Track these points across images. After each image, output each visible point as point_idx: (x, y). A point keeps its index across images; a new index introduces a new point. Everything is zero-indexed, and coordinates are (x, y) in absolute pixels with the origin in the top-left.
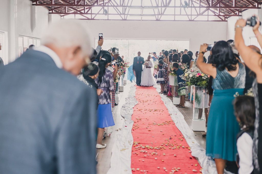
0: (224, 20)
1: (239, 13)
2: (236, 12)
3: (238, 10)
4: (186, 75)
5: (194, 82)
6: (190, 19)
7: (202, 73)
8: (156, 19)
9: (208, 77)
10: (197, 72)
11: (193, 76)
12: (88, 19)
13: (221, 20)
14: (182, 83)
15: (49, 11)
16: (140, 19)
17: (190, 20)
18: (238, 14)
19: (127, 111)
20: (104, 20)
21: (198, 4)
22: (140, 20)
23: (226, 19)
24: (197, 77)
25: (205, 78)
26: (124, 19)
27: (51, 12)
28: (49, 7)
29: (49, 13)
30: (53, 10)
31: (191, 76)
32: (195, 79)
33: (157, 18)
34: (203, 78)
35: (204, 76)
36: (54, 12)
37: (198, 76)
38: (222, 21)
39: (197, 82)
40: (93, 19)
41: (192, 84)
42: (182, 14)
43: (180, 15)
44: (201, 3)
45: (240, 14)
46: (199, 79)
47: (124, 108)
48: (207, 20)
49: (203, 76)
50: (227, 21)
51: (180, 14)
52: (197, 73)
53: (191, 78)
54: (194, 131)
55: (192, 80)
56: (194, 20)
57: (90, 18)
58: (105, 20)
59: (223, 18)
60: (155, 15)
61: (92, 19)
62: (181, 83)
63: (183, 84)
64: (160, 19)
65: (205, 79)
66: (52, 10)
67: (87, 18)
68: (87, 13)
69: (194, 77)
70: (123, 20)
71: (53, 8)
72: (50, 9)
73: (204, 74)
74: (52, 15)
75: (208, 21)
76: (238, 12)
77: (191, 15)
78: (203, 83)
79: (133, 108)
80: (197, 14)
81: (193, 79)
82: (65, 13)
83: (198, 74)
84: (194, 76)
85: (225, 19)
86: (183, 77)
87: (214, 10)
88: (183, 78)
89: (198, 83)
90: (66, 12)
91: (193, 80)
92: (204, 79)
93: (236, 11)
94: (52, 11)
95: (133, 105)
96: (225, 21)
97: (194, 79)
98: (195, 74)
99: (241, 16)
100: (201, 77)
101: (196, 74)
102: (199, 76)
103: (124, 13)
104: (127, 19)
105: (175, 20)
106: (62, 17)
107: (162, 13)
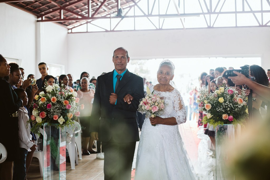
6: (261, 24)
8: (207, 27)
12: (107, 31)
15: (38, 17)
17: (260, 26)
20: (128, 31)
26: (158, 28)
27: (40, 19)
28: (38, 13)
29: (38, 21)
30: (44, 17)
33: (209, 25)
36: (44, 19)
40: (113, 31)
42: (245, 10)
43: (244, 12)
51: (242, 10)
56: (268, 25)
57: (109, 30)
58: (131, 31)
61: (111, 31)
64: (214, 26)
66: (42, 16)
67: (105, 30)
70: (157, 29)
71: (43, 13)
72: (39, 15)
74: (41, 23)
77: (262, 11)
82: (60, 19)
94: (42, 18)
103: (150, 13)
104: (163, 28)
105: (236, 27)
106: (70, 31)
107: (213, 11)
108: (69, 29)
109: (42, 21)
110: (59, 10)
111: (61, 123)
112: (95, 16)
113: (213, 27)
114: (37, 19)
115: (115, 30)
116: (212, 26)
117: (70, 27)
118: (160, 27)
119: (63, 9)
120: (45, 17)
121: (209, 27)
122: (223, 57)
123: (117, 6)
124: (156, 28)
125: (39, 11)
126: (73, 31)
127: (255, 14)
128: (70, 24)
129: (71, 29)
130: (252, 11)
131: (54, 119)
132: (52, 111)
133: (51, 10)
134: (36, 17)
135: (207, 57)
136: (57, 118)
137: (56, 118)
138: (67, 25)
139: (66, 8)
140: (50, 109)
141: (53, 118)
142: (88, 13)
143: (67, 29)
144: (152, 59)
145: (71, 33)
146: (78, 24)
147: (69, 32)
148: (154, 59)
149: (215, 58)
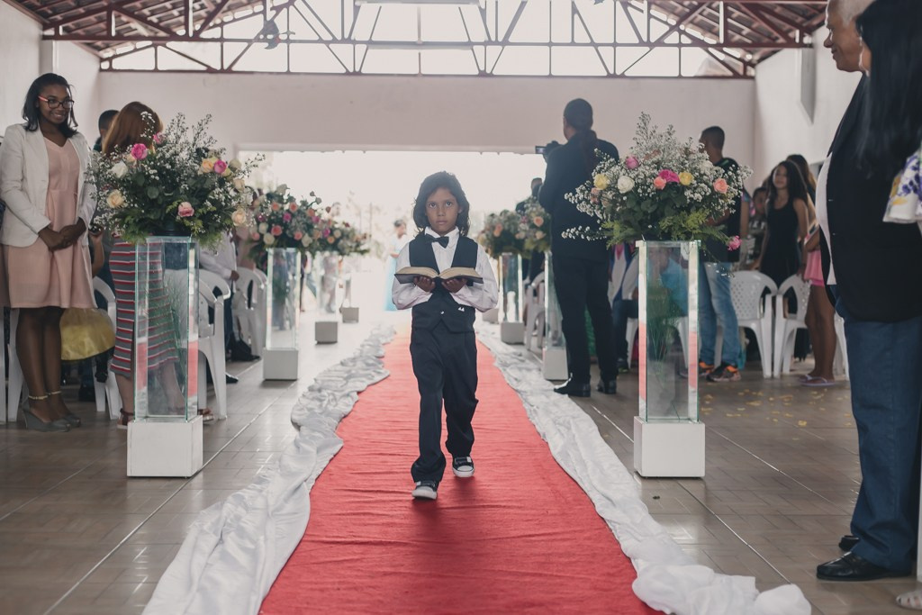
0: (741, 72)
1: (802, 36)
2: (791, 35)
3: (798, 26)
4: (600, 180)
5: (640, 222)
6: (612, 72)
7: (682, 171)
8: (476, 73)
9: (712, 188)
10: (658, 164)
11: (636, 189)
12: (211, 71)
13: (730, 73)
14: (582, 231)
15: (45, 27)
16: (417, 72)
17: (610, 76)
18: (797, 40)
19: (325, 402)
20: (270, 73)
21: (642, 11)
22: (415, 75)
23: (751, 72)
24: (658, 191)
25: (698, 196)
26: (351, 70)
27: (51, 32)
28: (46, 16)
29: (45, 38)
30: (61, 28)
31: (625, 184)
32: (643, 206)
33: (482, 69)
34: (688, 193)
35: (695, 182)
36: (61, 32)
37: (661, 182)
38: (736, 76)
39: (656, 217)
40: (229, 71)
41: (630, 231)
42: (577, 40)
43: (573, 44)
44: (653, 7)
45: (807, 40)
46: (666, 202)
47: (317, 394)
48: (677, 75)
49: (688, 188)
50: (752, 78)
51: (570, 41)
52: (655, 171)
53: (625, 198)
54: (643, 478)
55: (631, 211)
56: (626, 74)
57: (218, 67)
58: (279, 73)
59: (739, 67)
60: (469, 45)
61: (222, 71)
62: (573, 230)
63: (583, 237)
64: (494, 73)
65: (701, 198)
66: (55, 25)
67: (204, 68)
68: (196, 37)
69: (644, 191)
70: (348, 73)
71: (59, 17)
72: (48, 22)
73: (692, 172)
74: (54, 43)
75: (680, 77)
76: (797, 33)
77: (615, 45)
78: (689, 221)
79: (359, 393)
80: (637, 41)
81: (634, 203)
82: (109, 37)
83: (663, 175)
84: (644, 183)
85: (745, 70)
86: (588, 202)
87: (701, 38)
88: (582, 208)
89: (665, 223)
90: (113, 33)
91: (635, 209)
92: (694, 202)
93: (790, 31)
94: (57, 31)
95: (362, 381)
96: (745, 76)
97: (639, 201)
98: (647, 174)
99: (811, 46)
100: (675, 188)
101: (654, 176)
102: (667, 184)
103: (346, 36)
104: (363, 71)
105: (550, 76)
106: (105, 65)
107: (500, 39)
108: (102, 60)
109: (57, 37)
110: (105, 13)
111: (306, 245)
112: (204, 35)
113: (491, 75)
114: (42, 33)
115: (234, 68)
116: (488, 71)
117: (107, 54)
118: (357, 70)
119: (116, 10)
120: (64, 29)
121: (483, 74)
122: (515, 153)
123: (264, 12)
124: (344, 71)
125: (50, 12)
126: (114, 67)
127: (599, 48)
128: (108, 46)
129: (110, 60)
130: (592, 44)
131: (296, 238)
132: (293, 224)
133: (81, 10)
134: (41, 26)
135: (476, 151)
136: (301, 236)
137: (298, 236)
138: (99, 49)
139: (125, 7)
140: (291, 221)
141: (293, 236)
142: (186, 24)
143: (98, 60)
144: (333, 151)
145: (111, 69)
146: (129, 46)
147: (103, 67)
148: (338, 153)
149: (496, 154)
